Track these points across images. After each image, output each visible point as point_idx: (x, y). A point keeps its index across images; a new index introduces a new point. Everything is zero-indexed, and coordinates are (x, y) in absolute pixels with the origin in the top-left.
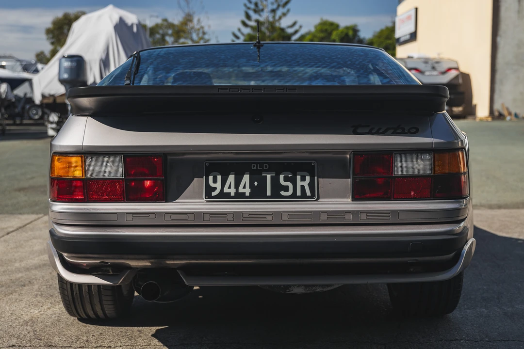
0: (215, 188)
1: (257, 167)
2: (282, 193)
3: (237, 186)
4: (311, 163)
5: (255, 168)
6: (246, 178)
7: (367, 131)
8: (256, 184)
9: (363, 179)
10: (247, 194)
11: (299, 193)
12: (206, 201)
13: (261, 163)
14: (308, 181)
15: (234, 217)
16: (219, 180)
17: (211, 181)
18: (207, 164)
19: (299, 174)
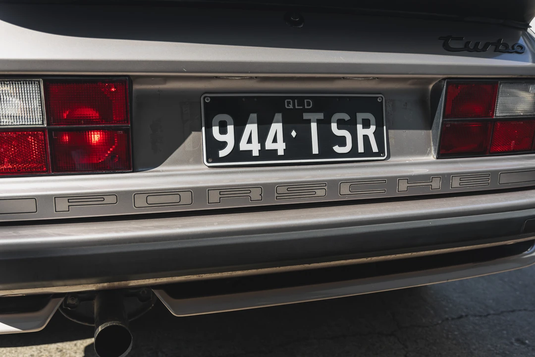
0: (224, 145)
1: (294, 105)
2: (337, 149)
3: (262, 139)
4: (378, 97)
5: (291, 107)
6: (277, 128)
7: (462, 46)
8: (294, 134)
9: (456, 123)
10: (281, 152)
11: (361, 149)
12: (209, 167)
13: (300, 98)
14: (373, 128)
15: (262, 195)
16: (231, 129)
17: (216, 130)
18: (208, 100)
19: (360, 116)
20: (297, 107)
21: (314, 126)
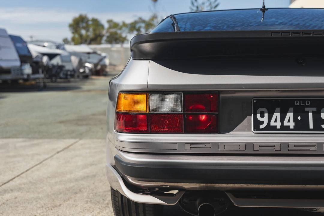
1: (300, 104)
3: (282, 120)
5: (298, 104)
6: (290, 115)
8: (299, 118)
10: (292, 127)
12: (255, 133)
13: (303, 100)
15: (281, 148)
16: (266, 115)
17: (259, 116)
18: (255, 101)
20: (301, 105)
21: (311, 114)
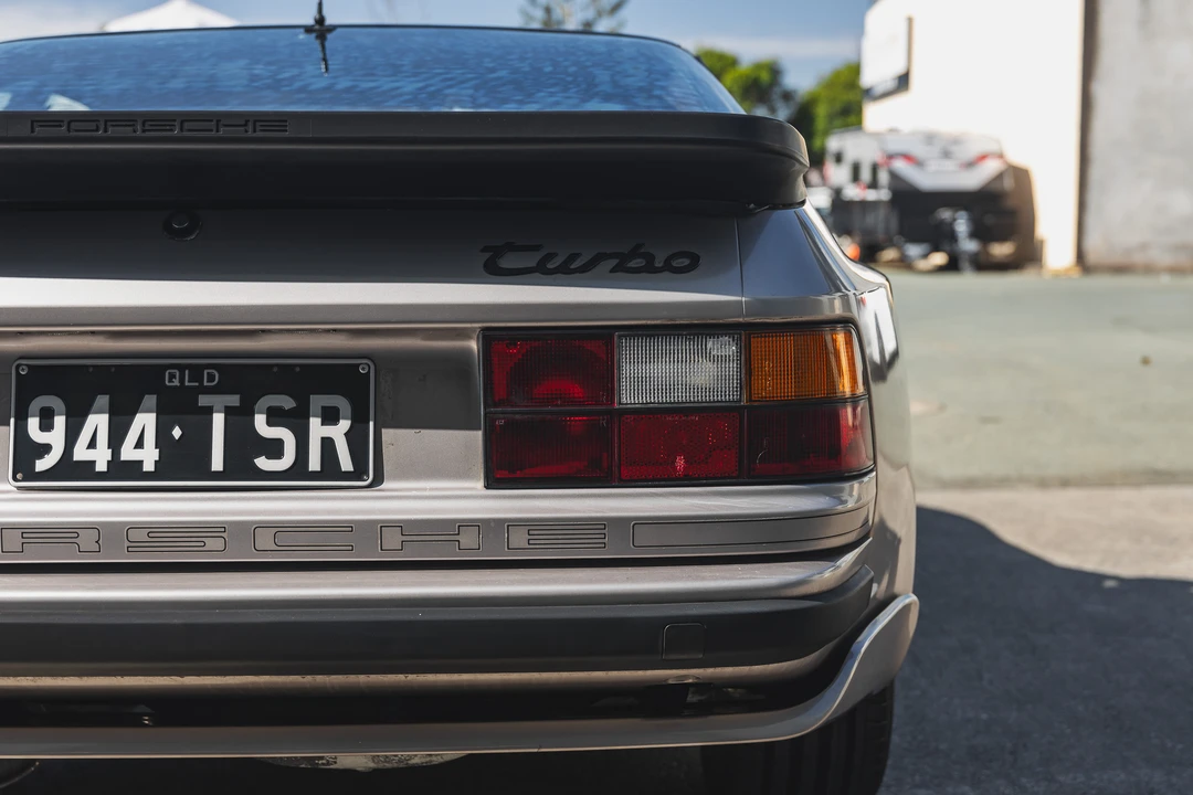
0: (47, 448)
1: (182, 380)
2: (262, 463)
3: (116, 441)
4: (358, 365)
5: (176, 383)
6: (145, 421)
7: (532, 263)
8: (177, 433)
9: (517, 417)
10: (149, 467)
11: (314, 464)
12: (19, 488)
13: (194, 367)
14: (345, 425)
15: (100, 542)
16: (60, 422)
17: (33, 423)
18: (23, 370)
19: (317, 401)
20: (187, 384)
21: (218, 420)
